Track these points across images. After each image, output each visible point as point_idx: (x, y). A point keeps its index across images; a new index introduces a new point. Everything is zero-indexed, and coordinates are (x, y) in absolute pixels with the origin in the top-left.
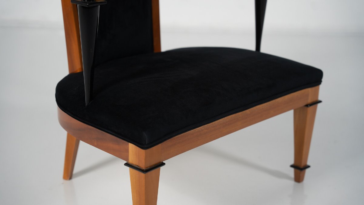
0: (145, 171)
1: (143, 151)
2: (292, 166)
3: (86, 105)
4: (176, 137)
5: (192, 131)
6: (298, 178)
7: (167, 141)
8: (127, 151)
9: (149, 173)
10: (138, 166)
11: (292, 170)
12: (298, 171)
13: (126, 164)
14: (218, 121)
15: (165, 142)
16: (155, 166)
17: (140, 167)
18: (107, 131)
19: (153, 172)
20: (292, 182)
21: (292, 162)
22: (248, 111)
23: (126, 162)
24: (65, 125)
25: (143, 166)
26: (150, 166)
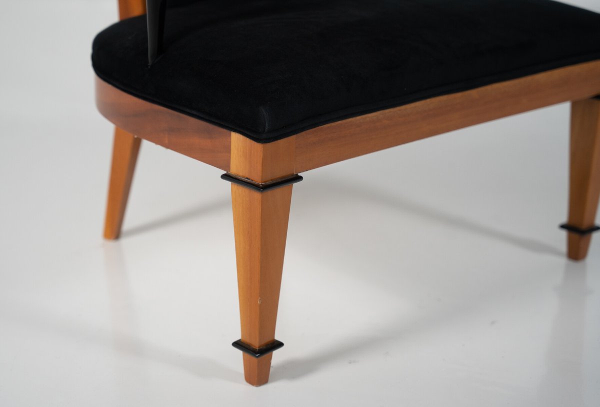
0: (263, 188)
1: (258, 147)
2: (563, 227)
3: (150, 64)
4: (325, 126)
5: (358, 118)
6: (576, 252)
7: (308, 131)
8: (228, 149)
9: (269, 193)
10: (247, 178)
11: (564, 234)
12: (576, 236)
13: (225, 177)
14: (413, 105)
15: (303, 133)
16: (283, 179)
17: (252, 180)
18: (188, 110)
19: (278, 191)
20: (563, 261)
21: (564, 218)
22: (474, 93)
23: (224, 172)
24: (108, 110)
25: (258, 179)
26: (272, 180)
